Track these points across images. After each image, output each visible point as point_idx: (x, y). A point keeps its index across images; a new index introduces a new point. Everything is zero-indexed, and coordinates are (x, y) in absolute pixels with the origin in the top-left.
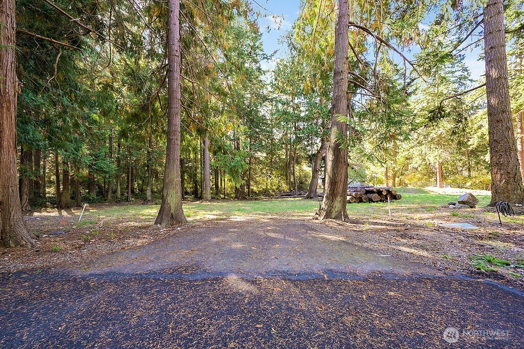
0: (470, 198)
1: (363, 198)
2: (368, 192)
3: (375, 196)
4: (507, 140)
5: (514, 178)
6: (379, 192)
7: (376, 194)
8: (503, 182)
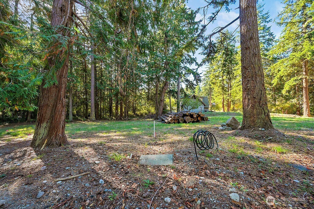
0: (233, 121)
1: (180, 120)
2: (184, 115)
3: (188, 118)
4: (254, 66)
5: (259, 102)
6: (191, 116)
7: (189, 117)
8: (250, 106)
